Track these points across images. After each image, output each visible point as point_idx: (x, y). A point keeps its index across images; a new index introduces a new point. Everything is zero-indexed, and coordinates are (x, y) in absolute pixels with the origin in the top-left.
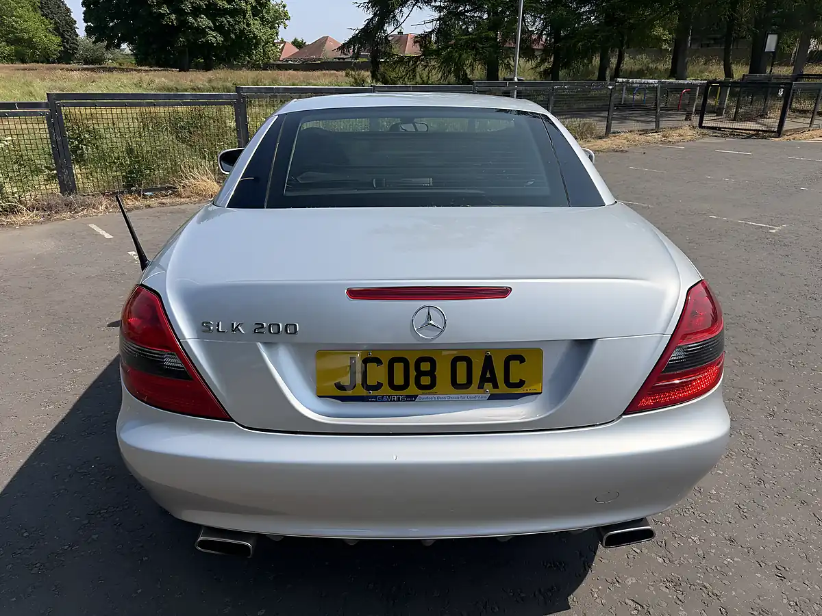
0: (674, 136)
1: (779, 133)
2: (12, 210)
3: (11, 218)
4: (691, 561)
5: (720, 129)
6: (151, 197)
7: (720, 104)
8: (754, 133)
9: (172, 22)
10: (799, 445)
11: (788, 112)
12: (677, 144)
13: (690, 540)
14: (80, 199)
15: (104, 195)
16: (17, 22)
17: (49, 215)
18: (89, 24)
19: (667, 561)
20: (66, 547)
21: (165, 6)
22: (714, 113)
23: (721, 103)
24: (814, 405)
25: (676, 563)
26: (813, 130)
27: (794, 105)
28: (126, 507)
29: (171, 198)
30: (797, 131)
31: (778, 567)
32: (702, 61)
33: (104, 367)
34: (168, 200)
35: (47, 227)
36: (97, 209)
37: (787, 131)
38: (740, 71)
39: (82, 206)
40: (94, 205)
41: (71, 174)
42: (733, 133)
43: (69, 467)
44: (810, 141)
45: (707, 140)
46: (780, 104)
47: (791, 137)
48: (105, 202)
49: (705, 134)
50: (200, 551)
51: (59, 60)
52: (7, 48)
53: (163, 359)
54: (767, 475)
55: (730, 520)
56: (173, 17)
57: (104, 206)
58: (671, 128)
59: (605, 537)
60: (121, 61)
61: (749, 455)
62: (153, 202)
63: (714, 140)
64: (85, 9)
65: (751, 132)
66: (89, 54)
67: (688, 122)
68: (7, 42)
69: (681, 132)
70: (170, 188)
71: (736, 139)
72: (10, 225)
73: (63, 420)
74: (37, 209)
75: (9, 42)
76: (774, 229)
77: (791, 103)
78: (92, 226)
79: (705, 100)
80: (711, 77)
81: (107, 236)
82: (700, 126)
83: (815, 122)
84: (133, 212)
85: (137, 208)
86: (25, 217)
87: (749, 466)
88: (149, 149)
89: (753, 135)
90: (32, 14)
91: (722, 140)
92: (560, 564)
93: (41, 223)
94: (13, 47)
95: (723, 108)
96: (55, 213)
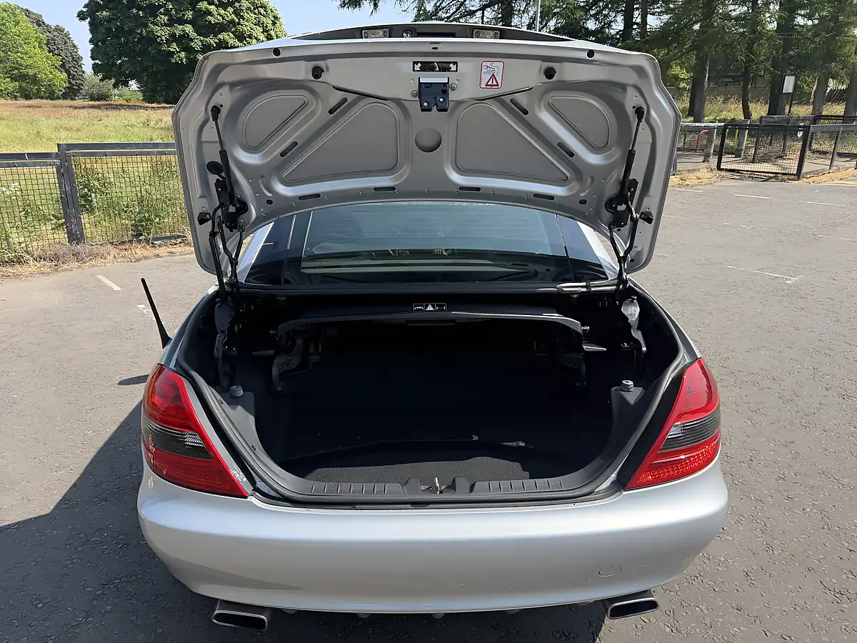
0: (692, 179)
1: (798, 175)
2: (19, 261)
3: (18, 269)
4: (698, 630)
5: (738, 171)
6: (160, 246)
7: (738, 145)
8: (772, 175)
9: (181, 60)
10: (808, 509)
11: (808, 153)
12: (695, 188)
13: (697, 609)
14: (88, 248)
15: (112, 243)
16: (22, 58)
17: (56, 266)
18: (96, 61)
19: (675, 631)
20: (80, 619)
21: (174, 44)
22: (733, 154)
23: (740, 144)
24: (825, 467)
25: (683, 632)
26: (833, 172)
27: (814, 146)
28: (140, 577)
29: (180, 246)
30: (816, 173)
31: (783, 636)
32: (721, 99)
33: (114, 428)
34: (177, 249)
35: (55, 278)
36: (105, 258)
37: (807, 173)
38: (759, 111)
39: (90, 255)
40: (103, 255)
41: (79, 223)
42: (752, 175)
43: (82, 535)
44: (831, 183)
45: (724, 183)
46: (799, 145)
47: (811, 180)
48: (114, 251)
49: (723, 177)
50: (216, 624)
51: (65, 96)
52: (11, 85)
53: (185, 438)
54: (775, 542)
55: (737, 587)
56: (183, 54)
57: (112, 256)
58: (689, 171)
59: (610, 608)
60: (128, 97)
61: (758, 521)
62: (162, 251)
63: (733, 183)
64: (92, 46)
65: (770, 175)
66: (95, 91)
67: (706, 164)
68: (12, 79)
69: (698, 174)
70: (179, 237)
71: (754, 183)
72: (17, 276)
73: (74, 485)
74: (44, 260)
75: (13, 79)
76: (790, 280)
77: (811, 143)
78: (100, 277)
79: (723, 141)
80: (730, 116)
81: (117, 288)
82: (719, 168)
83: (835, 163)
84: (142, 262)
85: (146, 258)
86: (32, 267)
87: (758, 533)
88: (159, 196)
89: (771, 178)
90: (37, 50)
91: (740, 183)
92: (570, 634)
93: (48, 274)
94: (17, 84)
95: (742, 150)
96: (63, 263)
